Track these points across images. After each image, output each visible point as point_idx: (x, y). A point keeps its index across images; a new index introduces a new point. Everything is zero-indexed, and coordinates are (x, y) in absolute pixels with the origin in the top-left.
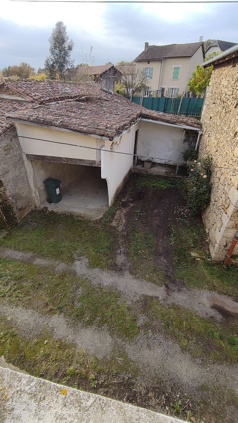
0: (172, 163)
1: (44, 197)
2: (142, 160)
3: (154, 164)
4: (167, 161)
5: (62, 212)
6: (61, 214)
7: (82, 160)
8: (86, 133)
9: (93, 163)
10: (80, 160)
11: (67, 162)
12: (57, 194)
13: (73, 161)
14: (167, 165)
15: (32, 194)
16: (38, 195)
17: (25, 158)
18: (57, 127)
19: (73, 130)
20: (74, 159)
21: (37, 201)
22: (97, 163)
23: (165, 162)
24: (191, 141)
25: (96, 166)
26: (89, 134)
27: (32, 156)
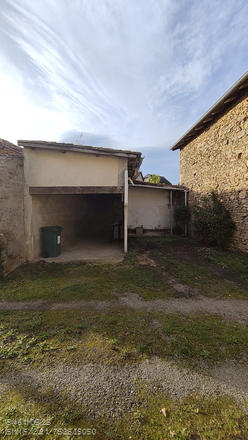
0: (162, 227)
1: (38, 251)
2: (132, 229)
3: (145, 231)
4: (157, 227)
5: (67, 262)
6: (67, 263)
7: (101, 187)
8: (111, 152)
9: (114, 190)
10: (99, 187)
11: (82, 192)
12: (58, 244)
13: (90, 189)
14: (157, 230)
15: (26, 241)
16: (33, 244)
17: (27, 191)
18: (79, 148)
19: (97, 150)
20: (91, 187)
21: (30, 252)
22: (118, 189)
23: (155, 227)
24: (175, 204)
25: (118, 193)
26: (115, 153)
27: (37, 188)
